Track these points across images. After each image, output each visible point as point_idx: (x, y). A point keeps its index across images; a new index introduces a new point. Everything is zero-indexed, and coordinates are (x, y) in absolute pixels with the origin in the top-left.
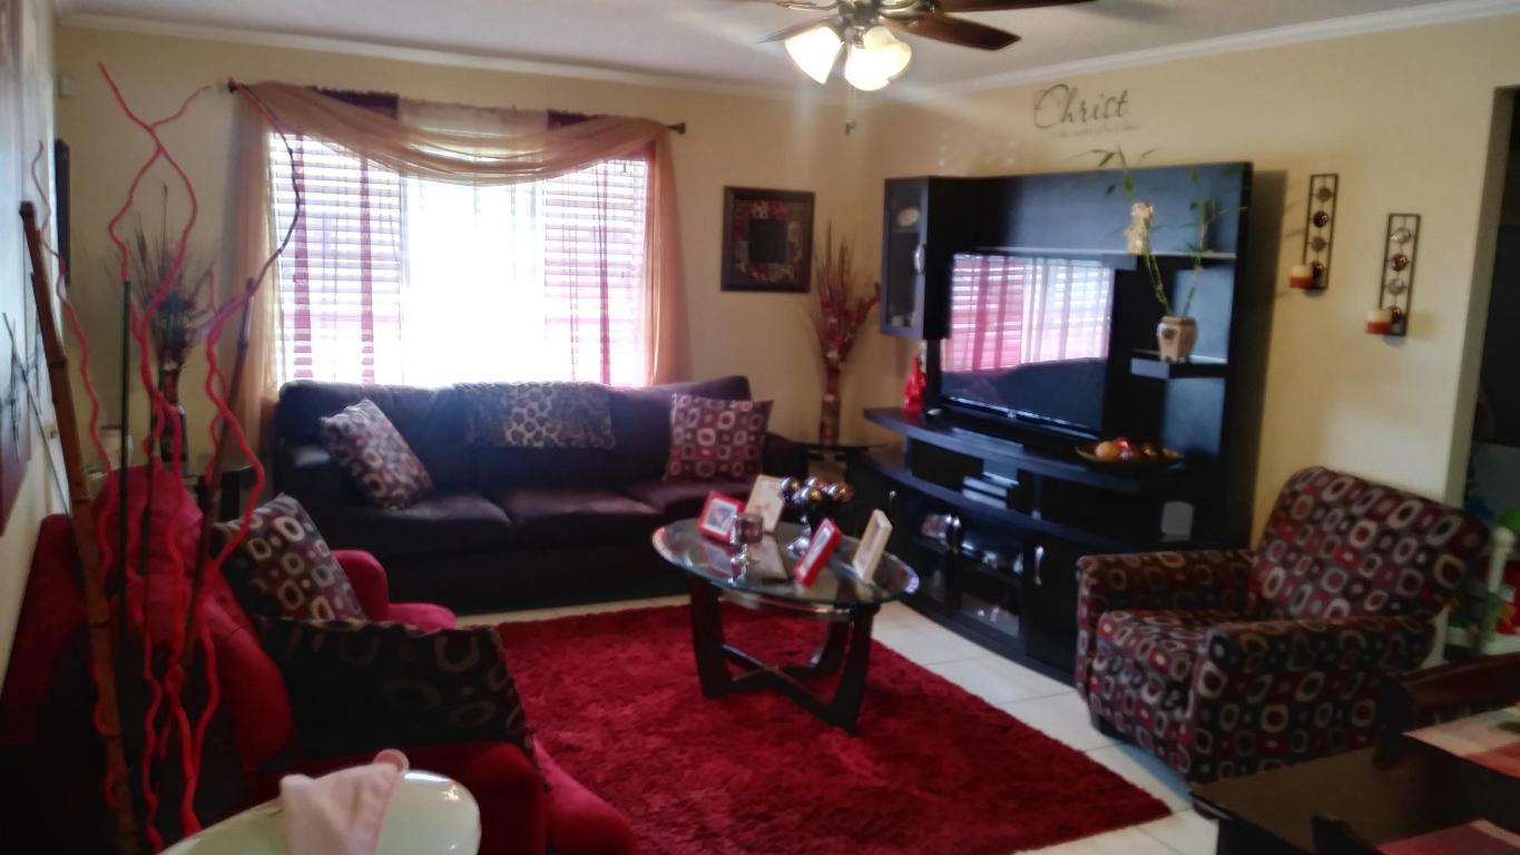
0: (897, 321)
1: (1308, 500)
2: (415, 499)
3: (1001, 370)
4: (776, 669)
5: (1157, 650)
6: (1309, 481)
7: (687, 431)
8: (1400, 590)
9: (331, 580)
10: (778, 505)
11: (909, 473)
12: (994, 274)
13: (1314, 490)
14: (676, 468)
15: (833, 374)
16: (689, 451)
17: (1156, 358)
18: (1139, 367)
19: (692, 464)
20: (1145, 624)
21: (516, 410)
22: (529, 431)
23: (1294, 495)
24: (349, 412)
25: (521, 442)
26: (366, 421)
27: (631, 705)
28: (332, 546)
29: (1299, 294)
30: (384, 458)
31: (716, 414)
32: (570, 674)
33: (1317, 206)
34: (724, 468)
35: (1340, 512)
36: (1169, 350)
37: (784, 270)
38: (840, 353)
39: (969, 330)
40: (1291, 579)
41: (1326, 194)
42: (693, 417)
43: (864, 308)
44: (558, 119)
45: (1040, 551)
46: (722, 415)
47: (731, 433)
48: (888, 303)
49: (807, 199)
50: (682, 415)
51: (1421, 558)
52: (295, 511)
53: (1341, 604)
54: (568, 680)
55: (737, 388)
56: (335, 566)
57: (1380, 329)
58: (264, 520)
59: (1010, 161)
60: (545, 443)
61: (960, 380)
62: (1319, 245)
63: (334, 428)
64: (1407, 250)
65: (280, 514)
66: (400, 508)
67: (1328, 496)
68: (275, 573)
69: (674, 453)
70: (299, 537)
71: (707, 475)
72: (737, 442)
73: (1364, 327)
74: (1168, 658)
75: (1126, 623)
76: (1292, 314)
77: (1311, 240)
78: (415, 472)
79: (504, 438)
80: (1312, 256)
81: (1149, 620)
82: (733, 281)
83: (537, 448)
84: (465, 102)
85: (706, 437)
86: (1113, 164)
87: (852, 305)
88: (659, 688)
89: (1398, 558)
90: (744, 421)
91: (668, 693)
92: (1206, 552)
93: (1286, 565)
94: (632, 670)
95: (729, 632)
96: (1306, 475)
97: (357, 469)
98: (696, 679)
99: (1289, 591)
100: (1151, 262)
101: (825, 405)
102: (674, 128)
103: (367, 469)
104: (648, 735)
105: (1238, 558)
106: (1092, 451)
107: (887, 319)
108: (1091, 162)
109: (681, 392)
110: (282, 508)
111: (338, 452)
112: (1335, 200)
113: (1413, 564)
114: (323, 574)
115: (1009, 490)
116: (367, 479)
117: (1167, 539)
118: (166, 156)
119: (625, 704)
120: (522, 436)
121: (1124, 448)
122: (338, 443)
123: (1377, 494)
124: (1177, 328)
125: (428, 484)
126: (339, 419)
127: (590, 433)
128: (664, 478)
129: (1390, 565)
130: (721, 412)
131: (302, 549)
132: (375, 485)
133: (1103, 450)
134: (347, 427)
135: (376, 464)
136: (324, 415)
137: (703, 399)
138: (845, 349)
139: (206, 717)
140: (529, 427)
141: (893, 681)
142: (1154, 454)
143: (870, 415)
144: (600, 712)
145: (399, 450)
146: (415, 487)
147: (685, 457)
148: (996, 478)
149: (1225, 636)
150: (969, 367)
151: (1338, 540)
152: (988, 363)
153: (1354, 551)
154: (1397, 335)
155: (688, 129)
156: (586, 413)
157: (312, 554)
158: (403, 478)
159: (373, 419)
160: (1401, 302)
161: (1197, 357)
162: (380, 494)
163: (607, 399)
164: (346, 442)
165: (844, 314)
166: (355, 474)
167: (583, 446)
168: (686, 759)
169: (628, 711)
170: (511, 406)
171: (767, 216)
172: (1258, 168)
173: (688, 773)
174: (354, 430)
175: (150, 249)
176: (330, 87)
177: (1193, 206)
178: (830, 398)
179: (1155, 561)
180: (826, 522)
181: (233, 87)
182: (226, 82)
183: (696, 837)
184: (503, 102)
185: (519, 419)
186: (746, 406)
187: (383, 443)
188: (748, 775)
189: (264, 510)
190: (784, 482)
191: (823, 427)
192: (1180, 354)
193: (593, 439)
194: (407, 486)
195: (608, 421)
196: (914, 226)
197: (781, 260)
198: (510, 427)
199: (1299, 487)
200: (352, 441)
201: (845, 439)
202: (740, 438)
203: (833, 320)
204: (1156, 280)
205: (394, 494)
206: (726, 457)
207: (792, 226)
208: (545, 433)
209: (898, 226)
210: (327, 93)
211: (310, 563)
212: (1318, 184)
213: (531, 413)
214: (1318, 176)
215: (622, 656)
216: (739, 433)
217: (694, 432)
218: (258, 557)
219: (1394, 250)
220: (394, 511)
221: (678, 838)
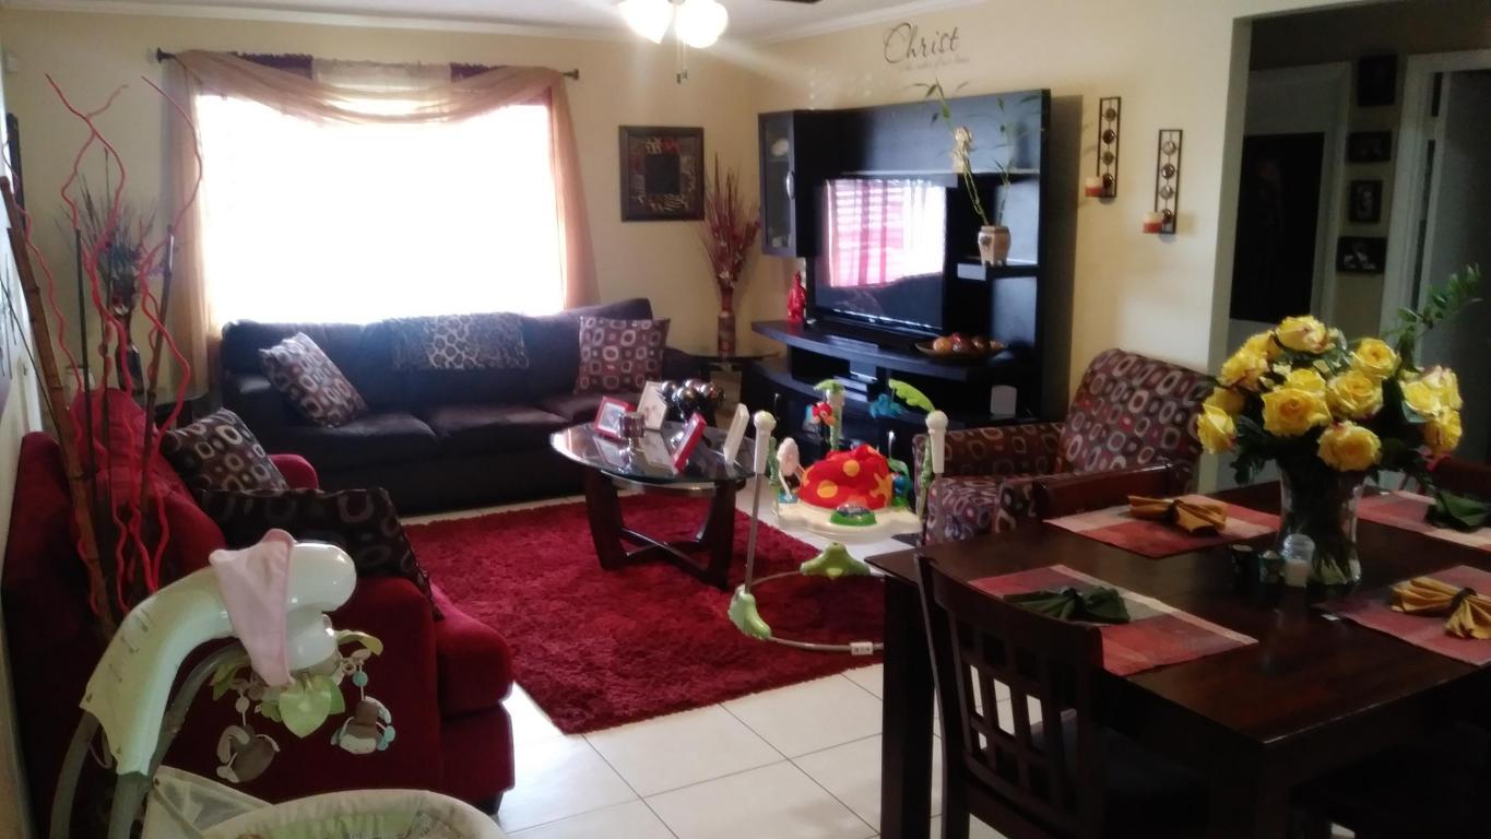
0: (776, 242)
1: (1102, 377)
2: (349, 419)
3: (885, 283)
4: (664, 545)
5: (968, 506)
6: (1105, 361)
7: (593, 349)
8: (1163, 445)
9: (268, 475)
10: (663, 408)
11: (789, 376)
12: (874, 195)
13: (1107, 369)
14: (585, 382)
15: (726, 291)
16: (595, 367)
17: (978, 263)
18: (965, 271)
19: (599, 378)
20: (964, 486)
21: (437, 336)
22: (449, 355)
23: (1094, 373)
24: (285, 344)
25: (443, 365)
26: (302, 352)
27: (539, 579)
28: (268, 451)
29: (1095, 201)
30: (319, 384)
31: (619, 334)
32: (487, 558)
33: (1106, 126)
34: (627, 380)
35: (1124, 385)
36: (987, 255)
37: (681, 200)
38: (731, 273)
39: (853, 249)
40: (1086, 442)
41: (1114, 115)
42: (598, 336)
43: (751, 231)
44: (461, 72)
45: (891, 435)
46: (624, 334)
47: (632, 349)
48: (767, 228)
49: (697, 134)
50: (588, 336)
51: (1179, 418)
52: (234, 421)
53: (1121, 460)
54: (487, 562)
55: (640, 309)
56: (271, 465)
57: (1154, 228)
58: (207, 429)
59: (868, 93)
60: (466, 366)
61: (842, 294)
62: (1109, 159)
63: (272, 359)
64: (1174, 160)
65: (222, 423)
66: (336, 427)
67: (1117, 373)
68: (219, 469)
69: (583, 369)
70: (239, 441)
71: (612, 388)
72: (638, 357)
73: (1142, 228)
74: (976, 512)
75: (950, 487)
76: (1091, 218)
77: (1102, 155)
78: (348, 395)
79: (428, 361)
80: (1104, 169)
81: (967, 483)
82: (633, 211)
83: (459, 370)
84: (373, 60)
85: (611, 354)
86: (936, 95)
87: (740, 229)
88: (564, 564)
89: (1162, 419)
90: (644, 338)
91: (573, 568)
92: (1022, 427)
93: (1084, 432)
94: (542, 552)
95: (628, 519)
96: (1103, 357)
97: (295, 392)
98: (596, 557)
99: (1084, 454)
100: (969, 179)
101: (721, 320)
102: (569, 74)
103: (304, 393)
104: (551, 600)
105: (1051, 430)
106: (931, 347)
107: (768, 241)
108: (919, 94)
109: (588, 314)
110: (222, 419)
111: (277, 380)
112: (1119, 120)
113: (1173, 423)
114: (261, 472)
115: (869, 386)
116: (304, 402)
117: (993, 419)
118: (99, 137)
119: (534, 579)
120: (444, 359)
121: (957, 345)
122: (276, 371)
123: (1152, 368)
124: (993, 236)
125: (362, 405)
126: (277, 350)
127: (506, 355)
128: (575, 392)
129: (1158, 426)
130: (624, 330)
131: (241, 451)
132: (312, 407)
133: (939, 345)
134: (284, 357)
135: (313, 388)
136: (262, 347)
137: (607, 320)
138: (736, 270)
139: (161, 548)
140: (450, 352)
141: (767, 550)
142: (981, 346)
143: (757, 327)
144: (513, 586)
145: (333, 376)
146: (350, 408)
147: (592, 373)
148: (861, 376)
149: (1011, 487)
150: (855, 282)
151: (1120, 407)
152: (873, 277)
153: (1131, 416)
154: (1170, 233)
155: (581, 74)
156: (501, 337)
157: (250, 455)
158: (337, 400)
159: (307, 349)
160: (1171, 205)
161: (1012, 260)
162: (316, 415)
163: (520, 324)
164: (285, 371)
165: (733, 238)
166: (292, 397)
167: (500, 366)
168: (581, 616)
169: (536, 583)
170: (432, 334)
171: (660, 151)
172: (1054, 94)
173: (582, 626)
174: (291, 360)
175: (97, 206)
176: (249, 52)
177: (1003, 129)
178: (725, 315)
179: (979, 435)
180: (695, 415)
181: (161, 56)
182: (154, 51)
183: (583, 670)
184: (411, 59)
185: (440, 344)
186: (646, 324)
187: (318, 370)
188: (632, 625)
189: (208, 420)
190: (664, 385)
191: (720, 341)
192: (996, 258)
193: (509, 359)
194: (341, 407)
195: (522, 343)
196: (785, 156)
197: (677, 191)
198: (433, 352)
199: (1097, 367)
200: (290, 368)
201: (743, 350)
202: (641, 353)
203: (723, 244)
204: (975, 198)
205: (330, 414)
206: (629, 371)
207: (684, 160)
208: (464, 356)
209: (773, 156)
210: (246, 57)
211: (248, 462)
212: (1106, 106)
213: (452, 339)
214: (1107, 99)
215: (534, 542)
216: (640, 348)
217: (599, 350)
218: (203, 456)
219: (1165, 160)
220: (330, 429)
221: (568, 672)
